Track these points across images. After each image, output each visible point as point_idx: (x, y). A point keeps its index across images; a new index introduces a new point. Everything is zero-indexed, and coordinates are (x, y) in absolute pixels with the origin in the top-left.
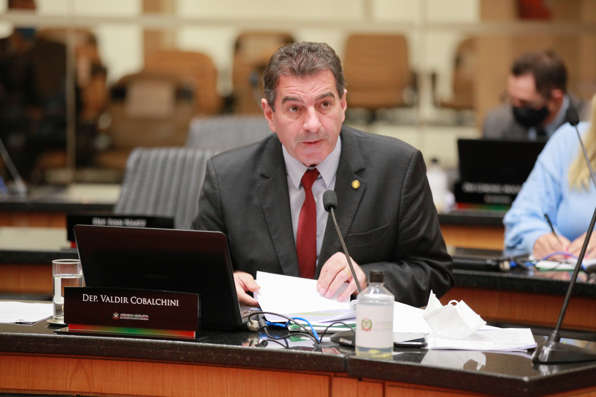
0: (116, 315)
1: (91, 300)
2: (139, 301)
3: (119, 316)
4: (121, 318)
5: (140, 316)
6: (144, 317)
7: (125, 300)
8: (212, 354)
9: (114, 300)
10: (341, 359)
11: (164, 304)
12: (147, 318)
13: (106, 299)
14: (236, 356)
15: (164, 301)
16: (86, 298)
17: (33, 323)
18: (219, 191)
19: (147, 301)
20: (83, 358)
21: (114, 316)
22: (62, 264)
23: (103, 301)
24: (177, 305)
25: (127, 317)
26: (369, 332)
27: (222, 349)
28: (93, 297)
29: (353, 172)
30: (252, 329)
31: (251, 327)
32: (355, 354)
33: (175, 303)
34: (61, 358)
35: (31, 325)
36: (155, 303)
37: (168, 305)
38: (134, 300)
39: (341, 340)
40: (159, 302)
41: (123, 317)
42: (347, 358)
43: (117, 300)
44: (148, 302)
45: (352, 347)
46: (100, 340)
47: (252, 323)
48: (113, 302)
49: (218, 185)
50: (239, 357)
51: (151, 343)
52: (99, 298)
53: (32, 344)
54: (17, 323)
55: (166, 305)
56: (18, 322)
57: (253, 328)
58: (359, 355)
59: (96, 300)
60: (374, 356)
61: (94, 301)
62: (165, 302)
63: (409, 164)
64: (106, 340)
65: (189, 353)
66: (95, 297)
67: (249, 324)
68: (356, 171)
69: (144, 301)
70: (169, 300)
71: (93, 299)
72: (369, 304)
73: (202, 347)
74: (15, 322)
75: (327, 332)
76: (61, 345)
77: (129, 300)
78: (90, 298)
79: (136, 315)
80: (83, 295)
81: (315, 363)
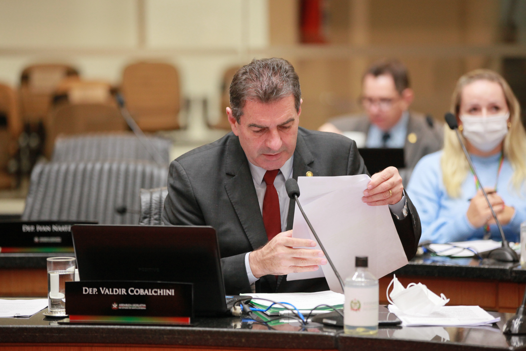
0: (115, 306)
1: (91, 292)
2: (137, 292)
3: (118, 306)
4: (120, 308)
5: (137, 305)
6: (142, 307)
7: (124, 291)
8: (209, 337)
9: (112, 291)
10: (332, 337)
11: (160, 293)
12: (144, 307)
13: (105, 291)
14: (232, 338)
15: (160, 290)
16: (86, 291)
17: (30, 316)
18: (192, 188)
19: (144, 291)
20: (83, 346)
21: (113, 306)
22: (55, 262)
23: (103, 293)
24: (173, 294)
25: (125, 307)
26: (358, 312)
27: (218, 332)
28: (93, 290)
29: (306, 165)
30: (235, 315)
31: (235, 313)
32: (343, 332)
33: (171, 292)
34: (62, 347)
35: (28, 318)
36: (151, 292)
37: (165, 294)
38: (132, 291)
39: (325, 321)
40: (155, 292)
41: (122, 307)
42: (337, 336)
43: (116, 291)
44: (145, 293)
45: (340, 327)
46: (103, 329)
47: (235, 309)
48: (112, 294)
49: (191, 183)
50: (235, 339)
51: (151, 330)
52: (99, 291)
53: (37, 335)
54: (15, 317)
55: (162, 294)
56: (16, 315)
57: (237, 314)
58: (347, 332)
59: (95, 292)
60: (360, 333)
61: (94, 293)
62: (162, 292)
63: (349, 153)
64: (108, 329)
65: (187, 337)
66: (95, 290)
67: (233, 310)
68: (308, 164)
69: (141, 292)
70: (165, 290)
71: (93, 292)
72: (356, 286)
73: (200, 331)
74: (13, 316)
75: (311, 315)
76: (65, 335)
77: (127, 291)
78: (90, 291)
79: (134, 305)
80: (83, 289)
81: (307, 342)
